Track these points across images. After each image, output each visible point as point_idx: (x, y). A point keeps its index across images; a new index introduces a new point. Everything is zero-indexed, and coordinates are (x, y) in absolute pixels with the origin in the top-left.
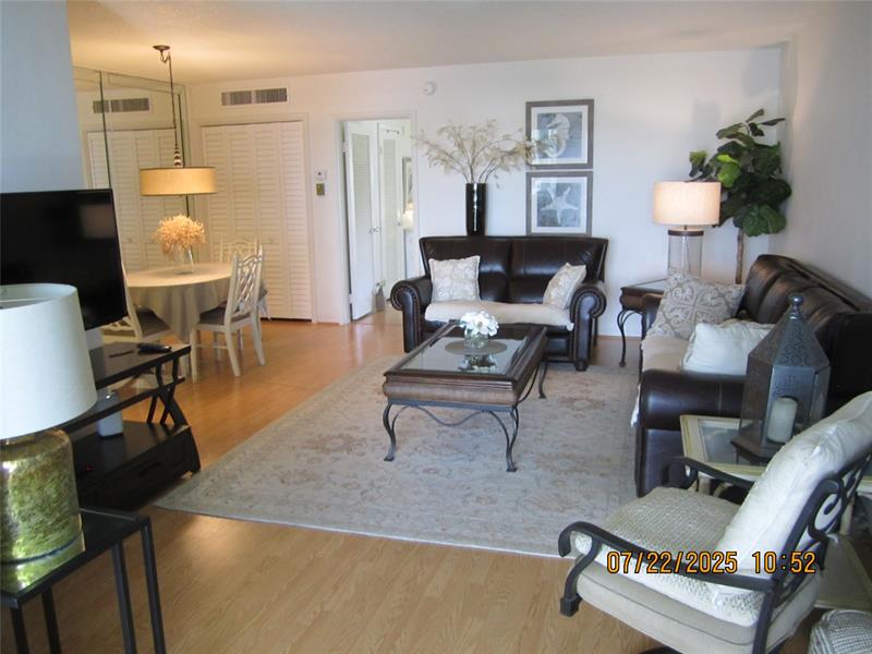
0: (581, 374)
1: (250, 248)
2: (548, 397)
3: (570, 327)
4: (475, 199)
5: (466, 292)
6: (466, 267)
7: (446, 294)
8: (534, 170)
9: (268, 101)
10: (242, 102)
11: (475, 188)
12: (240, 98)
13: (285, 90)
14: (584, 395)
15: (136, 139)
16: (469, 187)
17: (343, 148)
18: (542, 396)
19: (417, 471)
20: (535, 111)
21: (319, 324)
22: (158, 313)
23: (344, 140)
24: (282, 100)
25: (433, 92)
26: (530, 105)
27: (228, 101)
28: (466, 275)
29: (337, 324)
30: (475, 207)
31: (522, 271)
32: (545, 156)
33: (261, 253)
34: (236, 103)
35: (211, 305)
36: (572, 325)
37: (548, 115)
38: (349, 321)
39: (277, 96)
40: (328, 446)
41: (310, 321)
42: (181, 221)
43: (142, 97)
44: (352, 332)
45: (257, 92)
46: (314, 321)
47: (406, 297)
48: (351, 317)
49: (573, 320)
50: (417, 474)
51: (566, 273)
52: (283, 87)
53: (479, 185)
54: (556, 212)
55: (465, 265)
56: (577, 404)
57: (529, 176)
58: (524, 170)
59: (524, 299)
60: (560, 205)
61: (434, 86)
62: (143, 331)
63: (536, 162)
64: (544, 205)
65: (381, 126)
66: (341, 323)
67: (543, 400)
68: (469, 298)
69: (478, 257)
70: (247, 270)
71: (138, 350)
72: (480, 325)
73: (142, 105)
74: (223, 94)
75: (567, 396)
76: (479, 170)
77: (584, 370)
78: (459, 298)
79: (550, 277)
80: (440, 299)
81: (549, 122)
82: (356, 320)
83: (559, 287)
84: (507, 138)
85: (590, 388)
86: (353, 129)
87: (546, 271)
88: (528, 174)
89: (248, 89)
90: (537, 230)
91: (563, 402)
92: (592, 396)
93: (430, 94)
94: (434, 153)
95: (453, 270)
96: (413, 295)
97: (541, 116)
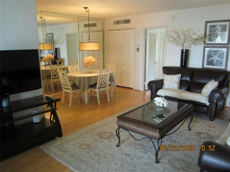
0: (210, 122)
1: (114, 66)
2: (192, 130)
3: (208, 104)
4: (184, 55)
5: (174, 86)
6: (176, 78)
7: (167, 86)
8: (206, 45)
9: (125, 23)
10: (118, 24)
11: (184, 51)
12: (118, 22)
13: (130, 20)
14: (207, 132)
15: (93, 34)
16: (182, 50)
17: (146, 37)
18: (190, 129)
19: (123, 154)
20: (209, 25)
21: (135, 90)
22: (77, 84)
23: (146, 35)
24: (129, 23)
25: (173, 19)
26: (207, 22)
27: (115, 23)
28: (175, 81)
29: (140, 91)
30: (184, 57)
31: (196, 81)
32: (211, 40)
33: (109, 69)
34: (117, 24)
35: (92, 83)
36: (209, 103)
37: (213, 26)
38: (144, 90)
39: (127, 21)
40: (104, 136)
41: (133, 88)
42: (90, 58)
43: (95, 23)
44: (144, 94)
45: (123, 20)
46: (134, 89)
47: (152, 86)
48: (145, 89)
49: (209, 102)
50: (122, 155)
51: (210, 84)
52: (129, 19)
53: (186, 50)
54: (213, 60)
55: (176, 77)
56: (202, 135)
57: (205, 48)
58: (203, 46)
59: (196, 91)
60: (215, 58)
61: (174, 17)
62: (72, 89)
63: (208, 42)
64: (209, 58)
65: (162, 31)
66: (141, 90)
67: (189, 131)
68: (175, 89)
69: (180, 75)
70: (104, 74)
71: (46, 98)
72: (160, 102)
73: (94, 25)
74: (114, 21)
75: (199, 131)
76: (186, 44)
77: (213, 120)
78: (172, 88)
79: (205, 84)
80: (165, 88)
81: (214, 28)
82: (146, 90)
83: (207, 88)
84: (194, 34)
85: (211, 129)
86: (149, 31)
87: (204, 81)
88: (204, 46)
89: (120, 20)
90: (206, 66)
91: (197, 133)
92: (210, 133)
93: (172, 20)
94: (171, 39)
95: (171, 78)
96: (154, 86)
97: (211, 26)
